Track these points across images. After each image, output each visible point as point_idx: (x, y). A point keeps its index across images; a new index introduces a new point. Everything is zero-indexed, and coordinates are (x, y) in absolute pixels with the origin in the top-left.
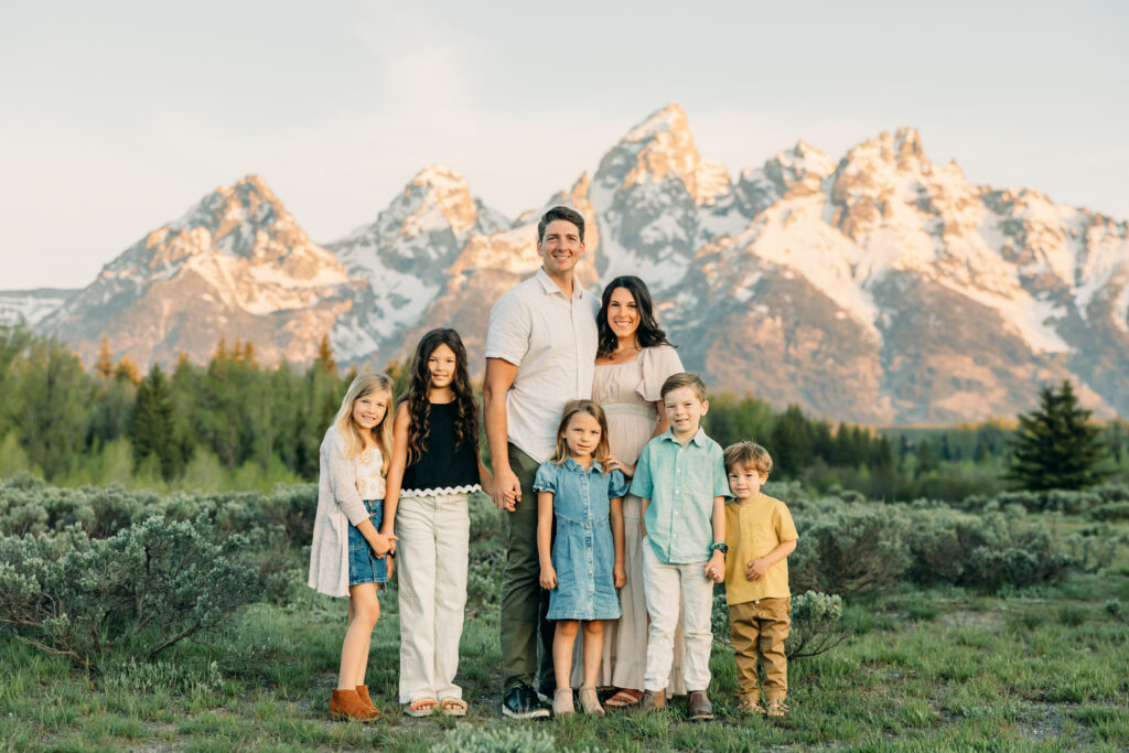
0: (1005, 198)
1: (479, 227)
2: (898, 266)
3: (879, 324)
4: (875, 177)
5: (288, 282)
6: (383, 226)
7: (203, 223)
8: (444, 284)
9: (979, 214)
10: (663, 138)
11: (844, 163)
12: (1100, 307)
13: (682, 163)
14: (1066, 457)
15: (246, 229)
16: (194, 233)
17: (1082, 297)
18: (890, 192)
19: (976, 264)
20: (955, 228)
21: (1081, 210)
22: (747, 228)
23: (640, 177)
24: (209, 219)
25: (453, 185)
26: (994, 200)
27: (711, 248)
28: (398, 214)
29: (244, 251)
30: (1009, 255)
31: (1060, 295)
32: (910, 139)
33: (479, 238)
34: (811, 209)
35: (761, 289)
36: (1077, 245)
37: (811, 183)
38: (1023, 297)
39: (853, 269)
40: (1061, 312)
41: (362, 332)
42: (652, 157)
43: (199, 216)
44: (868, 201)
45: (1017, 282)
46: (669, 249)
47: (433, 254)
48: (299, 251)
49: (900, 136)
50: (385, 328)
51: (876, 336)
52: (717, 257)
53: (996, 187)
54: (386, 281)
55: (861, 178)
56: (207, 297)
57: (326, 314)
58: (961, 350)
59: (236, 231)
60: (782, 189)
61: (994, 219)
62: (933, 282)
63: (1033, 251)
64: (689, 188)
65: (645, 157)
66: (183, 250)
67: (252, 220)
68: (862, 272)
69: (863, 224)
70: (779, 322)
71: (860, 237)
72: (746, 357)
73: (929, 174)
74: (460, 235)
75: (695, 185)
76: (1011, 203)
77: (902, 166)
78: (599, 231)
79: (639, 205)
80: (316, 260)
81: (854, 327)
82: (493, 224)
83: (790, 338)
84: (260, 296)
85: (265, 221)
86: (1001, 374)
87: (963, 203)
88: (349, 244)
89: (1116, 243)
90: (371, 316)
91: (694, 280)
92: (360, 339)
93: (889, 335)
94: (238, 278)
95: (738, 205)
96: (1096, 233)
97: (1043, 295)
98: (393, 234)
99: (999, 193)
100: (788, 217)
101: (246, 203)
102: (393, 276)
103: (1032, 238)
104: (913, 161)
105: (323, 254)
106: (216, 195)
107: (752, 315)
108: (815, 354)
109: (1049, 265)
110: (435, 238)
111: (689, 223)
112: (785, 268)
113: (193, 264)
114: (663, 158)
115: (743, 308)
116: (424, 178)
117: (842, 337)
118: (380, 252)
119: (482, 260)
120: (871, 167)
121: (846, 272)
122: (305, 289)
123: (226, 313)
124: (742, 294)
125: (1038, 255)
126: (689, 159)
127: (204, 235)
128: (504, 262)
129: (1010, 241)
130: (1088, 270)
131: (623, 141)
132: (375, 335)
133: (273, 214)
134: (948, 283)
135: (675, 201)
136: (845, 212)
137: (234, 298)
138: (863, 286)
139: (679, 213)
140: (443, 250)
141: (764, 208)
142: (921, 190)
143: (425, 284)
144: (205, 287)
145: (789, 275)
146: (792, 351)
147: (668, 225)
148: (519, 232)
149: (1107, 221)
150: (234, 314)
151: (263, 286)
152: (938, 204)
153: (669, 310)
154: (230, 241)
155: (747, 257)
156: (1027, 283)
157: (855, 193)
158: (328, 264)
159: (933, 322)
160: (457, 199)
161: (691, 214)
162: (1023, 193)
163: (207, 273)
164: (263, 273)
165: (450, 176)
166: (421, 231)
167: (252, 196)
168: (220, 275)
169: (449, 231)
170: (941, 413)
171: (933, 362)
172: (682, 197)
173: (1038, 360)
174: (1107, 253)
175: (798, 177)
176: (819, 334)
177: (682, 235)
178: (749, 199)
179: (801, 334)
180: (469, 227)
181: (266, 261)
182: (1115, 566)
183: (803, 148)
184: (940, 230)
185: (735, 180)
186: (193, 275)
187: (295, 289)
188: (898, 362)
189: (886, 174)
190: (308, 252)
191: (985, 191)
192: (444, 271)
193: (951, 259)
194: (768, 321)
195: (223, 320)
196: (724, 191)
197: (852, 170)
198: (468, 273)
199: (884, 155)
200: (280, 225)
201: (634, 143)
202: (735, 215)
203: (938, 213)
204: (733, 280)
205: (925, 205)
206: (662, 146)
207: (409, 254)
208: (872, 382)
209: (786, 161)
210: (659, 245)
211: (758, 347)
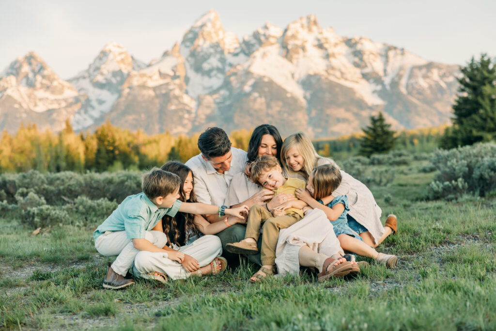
0: (353, 42)
1: (134, 69)
2: (311, 73)
3: (305, 97)
4: (300, 36)
5: (52, 97)
6: (91, 70)
7: (12, 74)
8: (120, 93)
9: (343, 49)
10: (209, 25)
11: (286, 31)
12: (395, 84)
13: (217, 35)
14: (381, 145)
15: (31, 75)
16: (8, 78)
17: (387, 81)
18: (306, 41)
19: (344, 70)
20: (333, 55)
21: (385, 44)
22: (247, 61)
23: (200, 42)
24: (14, 72)
25: (120, 50)
26: (349, 43)
27: (233, 70)
28: (97, 64)
29: (31, 85)
30: (356, 65)
31: (378, 80)
32: (312, 18)
33: (134, 73)
34: (273, 51)
35: (255, 86)
36: (384, 59)
37: (272, 40)
38: (364, 82)
39: (293, 75)
40: (379, 88)
41: (86, 116)
42: (205, 33)
43: (10, 71)
44: (297, 46)
45: (360, 76)
46: (214, 72)
47: (114, 81)
48: (55, 83)
49: (308, 18)
50: (96, 114)
51: (304, 102)
52: (235, 74)
53: (350, 37)
54: (94, 93)
55: (294, 37)
56: (16, 106)
57: (70, 110)
58: (339, 106)
59: (27, 77)
60: (261, 43)
61: (350, 50)
62: (326, 78)
63: (366, 63)
64: (221, 45)
65: (202, 34)
66: (4, 86)
67: (33, 71)
68: (297, 76)
69: (295, 56)
70: (263, 100)
71: (295, 61)
72: (251, 115)
73: (321, 33)
74: (125, 71)
75: (224, 44)
76: (356, 43)
77: (310, 30)
78: (185, 67)
79: (201, 54)
80: (63, 87)
81: (295, 100)
82: (139, 66)
83: (268, 106)
84: (40, 104)
85: (39, 71)
86: (357, 115)
87: (336, 45)
88: (77, 79)
89: (399, 57)
90: (89, 109)
91: (227, 84)
92: (85, 119)
93: (309, 102)
94: (29, 97)
95: (243, 51)
96: (391, 54)
97: (372, 81)
98: (95, 73)
99: (350, 40)
100: (264, 55)
101: (30, 64)
102: (97, 91)
103: (365, 57)
104: (314, 28)
105: (66, 84)
106: (16, 62)
107: (252, 98)
108: (279, 112)
109: (373, 68)
110: (115, 74)
111: (223, 60)
112: (264, 77)
113: (9, 92)
114: (209, 34)
115: (248, 95)
116: (107, 48)
117: (291, 104)
118: (91, 81)
119: (136, 82)
120: (297, 32)
121: (290, 76)
122: (59, 100)
123: (26, 112)
124: (247, 88)
125: (368, 65)
126: (221, 33)
127: (13, 79)
128: (145, 82)
129: (357, 59)
130: (389, 69)
131: (192, 27)
132: (92, 117)
133: (42, 68)
134: (332, 78)
135: (216, 52)
136: (288, 51)
137: (28, 106)
138: (298, 82)
139: (218, 56)
140: (119, 78)
141: (253, 52)
142: (319, 40)
143: (112, 94)
144: (15, 101)
145: (266, 80)
146: (270, 112)
147: (214, 62)
148: (150, 69)
149: (395, 48)
150: (29, 112)
151: (40, 100)
152: (326, 46)
153: (217, 98)
154: (24, 81)
155: (248, 73)
156: (365, 76)
157: (291, 44)
158: (69, 88)
159: (327, 96)
160: (123, 56)
161: (223, 57)
162: (361, 39)
163: (15, 95)
164: (40, 93)
165: (119, 47)
166: (108, 71)
167: (32, 61)
168: (21, 96)
169: (120, 71)
170: (333, 133)
171: (328, 111)
172: (219, 49)
173: (371, 108)
174: (395, 61)
175: (267, 37)
176: (280, 103)
177: (220, 65)
178: (247, 49)
179: (273, 104)
180: (130, 68)
181: (41, 88)
182: (395, 182)
183: (268, 25)
184: (328, 56)
185: (241, 40)
186: (9, 97)
187: (56, 100)
188: (314, 113)
189: (303, 34)
190: (60, 84)
191: (345, 39)
192: (120, 88)
193: (333, 68)
194: (259, 100)
195: (24, 115)
196: (237, 45)
197: (289, 33)
198: (130, 88)
199: (302, 26)
200: (46, 72)
201: (196, 28)
202: (242, 56)
203: (326, 49)
204: (243, 83)
205: (320, 46)
206: (209, 28)
207: (104, 82)
208: (304, 122)
209: (262, 31)
210: (211, 70)
211: (256, 111)
